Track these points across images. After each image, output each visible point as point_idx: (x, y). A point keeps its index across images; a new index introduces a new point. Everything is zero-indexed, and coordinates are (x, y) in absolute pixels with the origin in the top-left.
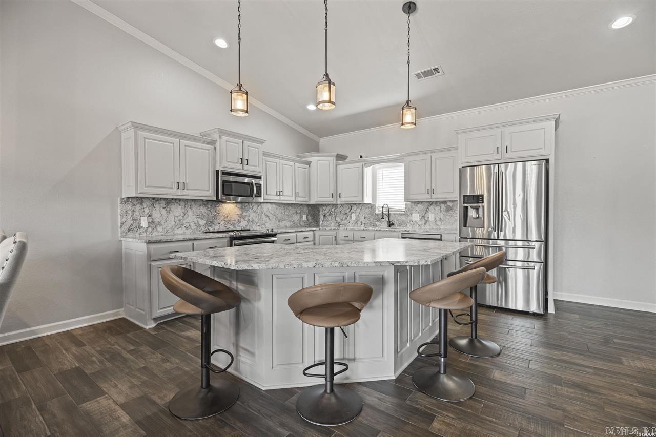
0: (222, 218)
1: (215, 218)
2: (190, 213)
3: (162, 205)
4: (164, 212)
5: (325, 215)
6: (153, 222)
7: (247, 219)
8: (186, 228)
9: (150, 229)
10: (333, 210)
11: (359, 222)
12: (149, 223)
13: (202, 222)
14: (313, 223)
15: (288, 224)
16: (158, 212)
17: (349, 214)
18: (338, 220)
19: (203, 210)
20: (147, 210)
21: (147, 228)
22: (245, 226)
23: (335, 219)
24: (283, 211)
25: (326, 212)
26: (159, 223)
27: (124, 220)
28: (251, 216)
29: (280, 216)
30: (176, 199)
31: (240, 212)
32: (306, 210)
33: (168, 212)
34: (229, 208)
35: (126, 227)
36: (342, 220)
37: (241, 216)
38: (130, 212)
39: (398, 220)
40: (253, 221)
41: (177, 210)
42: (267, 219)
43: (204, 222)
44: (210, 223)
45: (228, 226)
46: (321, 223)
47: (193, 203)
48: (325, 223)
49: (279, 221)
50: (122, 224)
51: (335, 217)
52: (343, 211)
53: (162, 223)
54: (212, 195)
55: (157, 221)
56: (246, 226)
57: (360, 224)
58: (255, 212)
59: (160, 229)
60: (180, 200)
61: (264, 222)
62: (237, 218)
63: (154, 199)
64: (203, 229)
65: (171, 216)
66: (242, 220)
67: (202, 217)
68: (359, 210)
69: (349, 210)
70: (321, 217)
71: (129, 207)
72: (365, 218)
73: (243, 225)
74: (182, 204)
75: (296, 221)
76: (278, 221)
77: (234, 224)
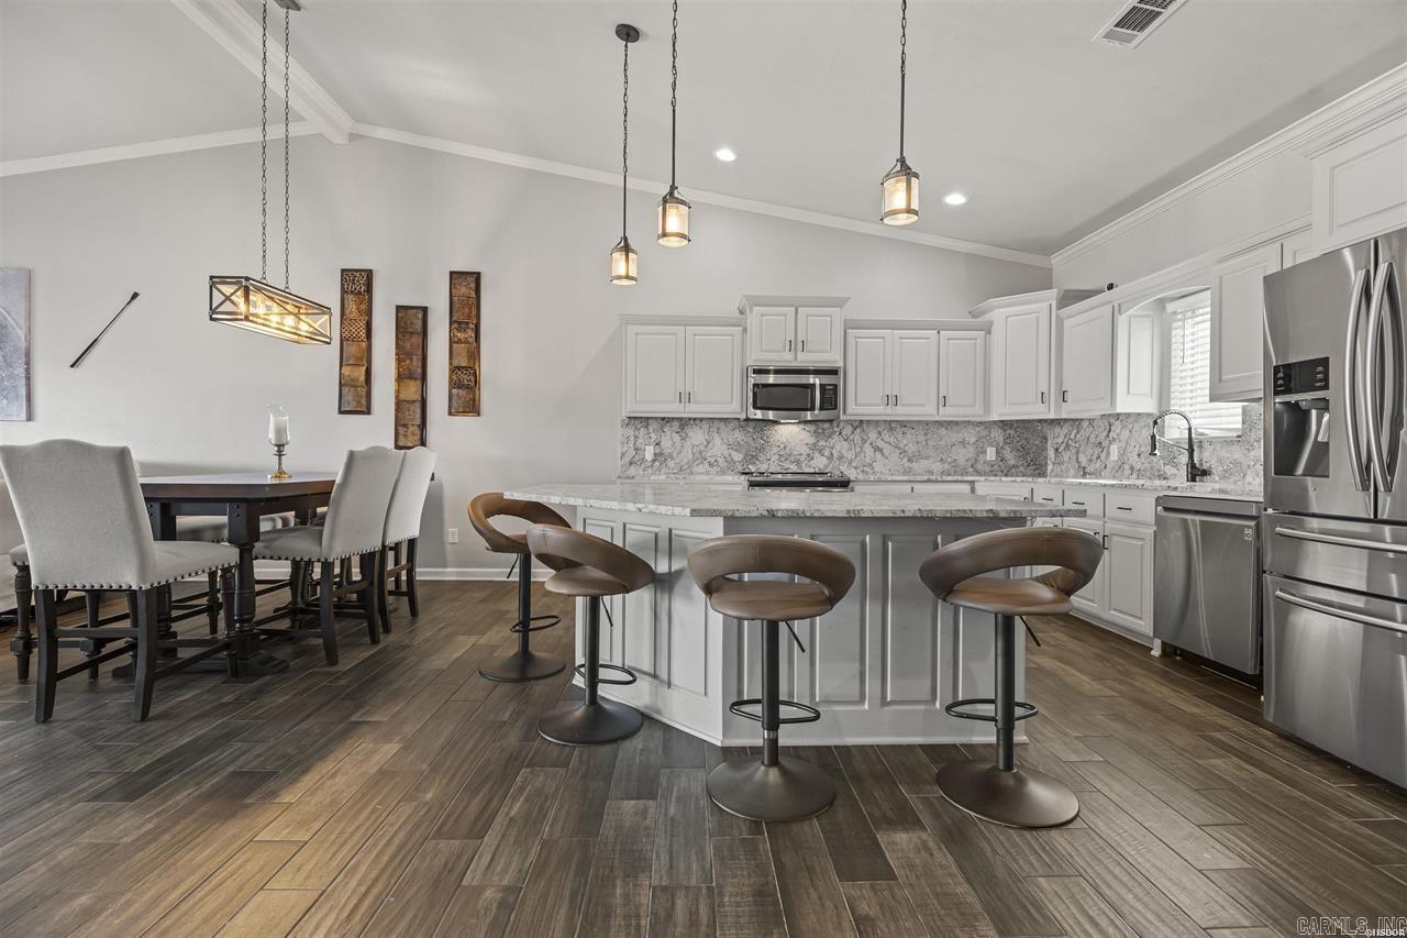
0: (775, 450)
1: (762, 449)
2: (717, 440)
3: (674, 428)
4: (677, 438)
5: (1057, 450)
6: (661, 454)
7: (827, 453)
8: (711, 465)
9: (657, 463)
10: (1072, 437)
11: (1126, 467)
12: (655, 454)
13: (738, 457)
14: (1021, 469)
15: (937, 467)
16: (670, 440)
17: (1105, 444)
18: (1083, 460)
19: (739, 435)
20: (653, 436)
21: (654, 461)
22: (821, 467)
23: (1077, 458)
24: (921, 438)
25: (1060, 440)
26: (671, 456)
27: (625, 449)
28: (838, 447)
29: (911, 448)
30: (695, 419)
31: (812, 440)
32: (997, 435)
33: (683, 439)
34: (790, 433)
35: (627, 459)
36: (1091, 460)
37: (814, 447)
38: (632, 439)
39: (1220, 461)
40: (841, 458)
41: (697, 436)
42: (878, 455)
43: (742, 456)
44: (751, 457)
45: (786, 465)
46: (1050, 468)
47: (722, 424)
48: (1058, 469)
49: (910, 460)
50: (623, 454)
51: (1077, 453)
52: (1093, 436)
53: (675, 454)
54: (738, 409)
55: (666, 451)
56: (826, 467)
57: (1127, 472)
58: (846, 440)
59: (671, 464)
60: (701, 420)
61: (868, 460)
62: (805, 450)
63: (663, 419)
64: (740, 468)
65: (688, 444)
66: (817, 454)
67: (737, 447)
68: (1126, 433)
69: (1105, 433)
70: (1051, 453)
71: (630, 432)
72: (1139, 455)
73: (819, 463)
74: (705, 425)
75: (962, 462)
76: (906, 459)
77: (798, 462)
